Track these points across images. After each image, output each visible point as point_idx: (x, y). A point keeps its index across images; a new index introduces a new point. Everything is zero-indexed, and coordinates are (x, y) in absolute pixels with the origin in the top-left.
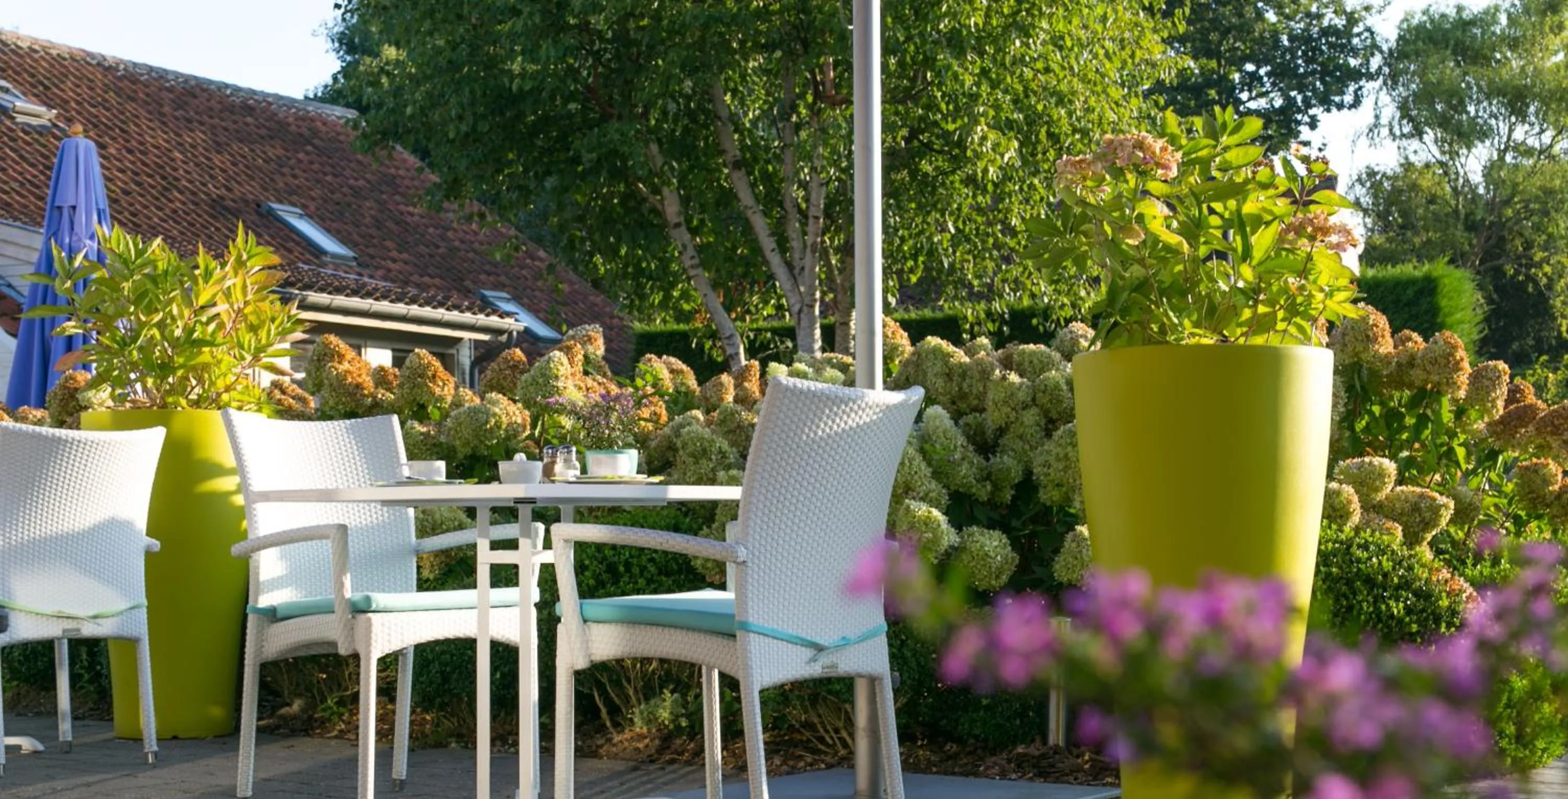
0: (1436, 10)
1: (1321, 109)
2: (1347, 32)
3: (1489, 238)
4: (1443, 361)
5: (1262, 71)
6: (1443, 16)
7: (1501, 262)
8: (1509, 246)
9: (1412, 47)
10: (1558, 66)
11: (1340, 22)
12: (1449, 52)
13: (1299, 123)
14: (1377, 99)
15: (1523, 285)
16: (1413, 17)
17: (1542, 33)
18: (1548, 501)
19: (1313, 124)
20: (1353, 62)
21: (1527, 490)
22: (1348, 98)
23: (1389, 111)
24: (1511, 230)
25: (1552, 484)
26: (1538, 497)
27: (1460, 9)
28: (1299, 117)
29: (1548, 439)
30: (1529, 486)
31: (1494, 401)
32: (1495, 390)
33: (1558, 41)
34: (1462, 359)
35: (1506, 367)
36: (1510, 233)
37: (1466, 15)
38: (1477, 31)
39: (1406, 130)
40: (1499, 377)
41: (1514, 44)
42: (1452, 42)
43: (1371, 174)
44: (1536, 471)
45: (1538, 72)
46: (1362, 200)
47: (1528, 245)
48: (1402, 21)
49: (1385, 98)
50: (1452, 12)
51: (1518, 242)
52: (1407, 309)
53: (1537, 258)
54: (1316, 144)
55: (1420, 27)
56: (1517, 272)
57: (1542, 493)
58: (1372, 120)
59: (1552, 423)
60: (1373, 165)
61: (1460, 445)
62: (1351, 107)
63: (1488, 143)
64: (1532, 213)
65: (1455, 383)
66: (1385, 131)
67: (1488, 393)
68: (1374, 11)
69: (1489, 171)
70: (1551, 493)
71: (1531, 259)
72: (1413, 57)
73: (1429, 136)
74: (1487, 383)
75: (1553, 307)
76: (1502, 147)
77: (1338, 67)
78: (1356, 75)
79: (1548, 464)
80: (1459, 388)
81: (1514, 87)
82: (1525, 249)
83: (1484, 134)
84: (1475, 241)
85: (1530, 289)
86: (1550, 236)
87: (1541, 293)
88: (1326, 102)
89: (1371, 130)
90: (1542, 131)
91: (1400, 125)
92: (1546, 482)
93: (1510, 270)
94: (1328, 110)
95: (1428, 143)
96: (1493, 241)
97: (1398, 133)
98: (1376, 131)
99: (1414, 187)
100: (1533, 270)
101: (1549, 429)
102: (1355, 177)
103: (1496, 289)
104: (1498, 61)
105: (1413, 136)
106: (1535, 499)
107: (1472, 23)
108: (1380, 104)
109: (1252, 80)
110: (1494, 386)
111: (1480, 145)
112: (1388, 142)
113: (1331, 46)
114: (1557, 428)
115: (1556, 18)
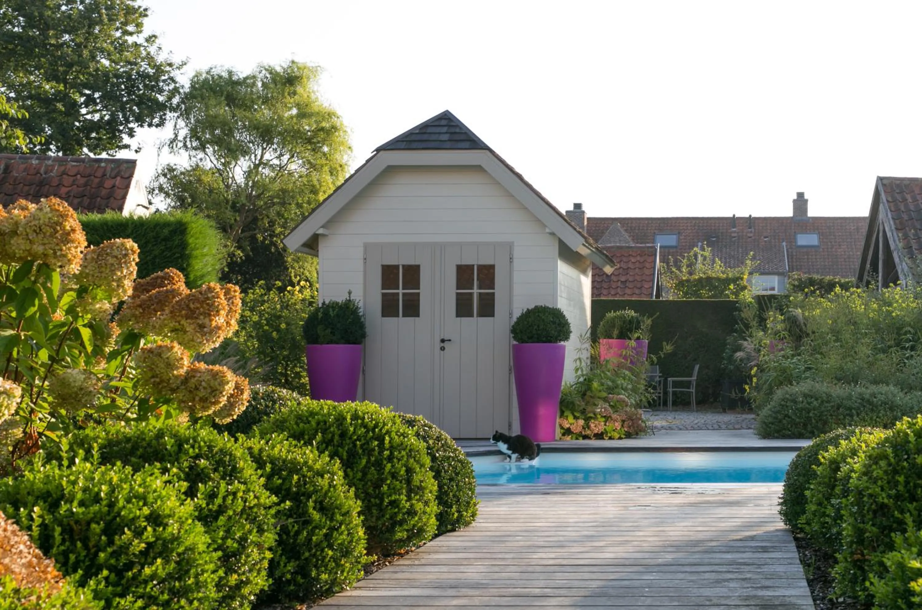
0: (215, 72)
1: (137, 124)
2: (156, 78)
3: (247, 217)
4: (49, 231)
5: (97, 95)
6: (220, 77)
7: (255, 232)
8: (260, 223)
9: (199, 92)
10: (292, 117)
11: (151, 71)
12: (223, 98)
13: (121, 132)
14: (176, 123)
15: (268, 248)
16: (201, 75)
17: (283, 95)
18: (173, 386)
19: (131, 133)
20: (161, 98)
21: (150, 374)
22: (156, 121)
23: (183, 132)
24: (261, 214)
25: (177, 368)
26: (162, 381)
27: (230, 73)
28: (121, 128)
29: (183, 322)
30: (152, 370)
31: (120, 280)
32: (120, 268)
33: (292, 100)
34: (73, 230)
35: (136, 245)
36: (261, 215)
37: (235, 78)
38: (243, 89)
39: (194, 144)
40: (126, 255)
41: (266, 101)
42: (225, 93)
43: (171, 170)
44: (159, 355)
45: (280, 118)
46: (164, 186)
47: (272, 223)
48: (194, 77)
49: (181, 123)
50: (225, 75)
51: (266, 221)
52: (164, 243)
53: (277, 232)
54: (134, 147)
55: (206, 80)
56: (264, 239)
57: (165, 377)
58: (173, 136)
59: (188, 306)
60: (172, 165)
61: (84, 326)
62: (157, 126)
63: (247, 158)
64: (274, 204)
65: (65, 256)
66: (180, 144)
67: (113, 272)
68: (175, 67)
69: (249, 174)
70: (176, 377)
71: (274, 232)
72: (199, 99)
73: (210, 150)
74: (111, 260)
75: (286, 262)
76: (257, 162)
77: (150, 99)
78: (162, 107)
79: (172, 347)
80: (70, 261)
81: (264, 125)
82: (270, 226)
83: (245, 152)
84: (238, 219)
85: (273, 250)
86: (286, 219)
87: (279, 253)
88: (140, 120)
89: (171, 142)
90: (281, 155)
91: (191, 141)
92: (170, 365)
93: (260, 237)
94: (142, 126)
95: (209, 154)
96: (249, 219)
97: (189, 146)
98: (175, 144)
99: (199, 180)
100: (275, 239)
101: (184, 312)
102: (160, 172)
103: (252, 250)
104: (255, 110)
105: (199, 149)
106: (159, 384)
107: (238, 83)
108: (178, 127)
109: (90, 101)
110: (120, 264)
111: (242, 159)
112: (182, 151)
113: (145, 86)
114: (193, 311)
115: (292, 88)
